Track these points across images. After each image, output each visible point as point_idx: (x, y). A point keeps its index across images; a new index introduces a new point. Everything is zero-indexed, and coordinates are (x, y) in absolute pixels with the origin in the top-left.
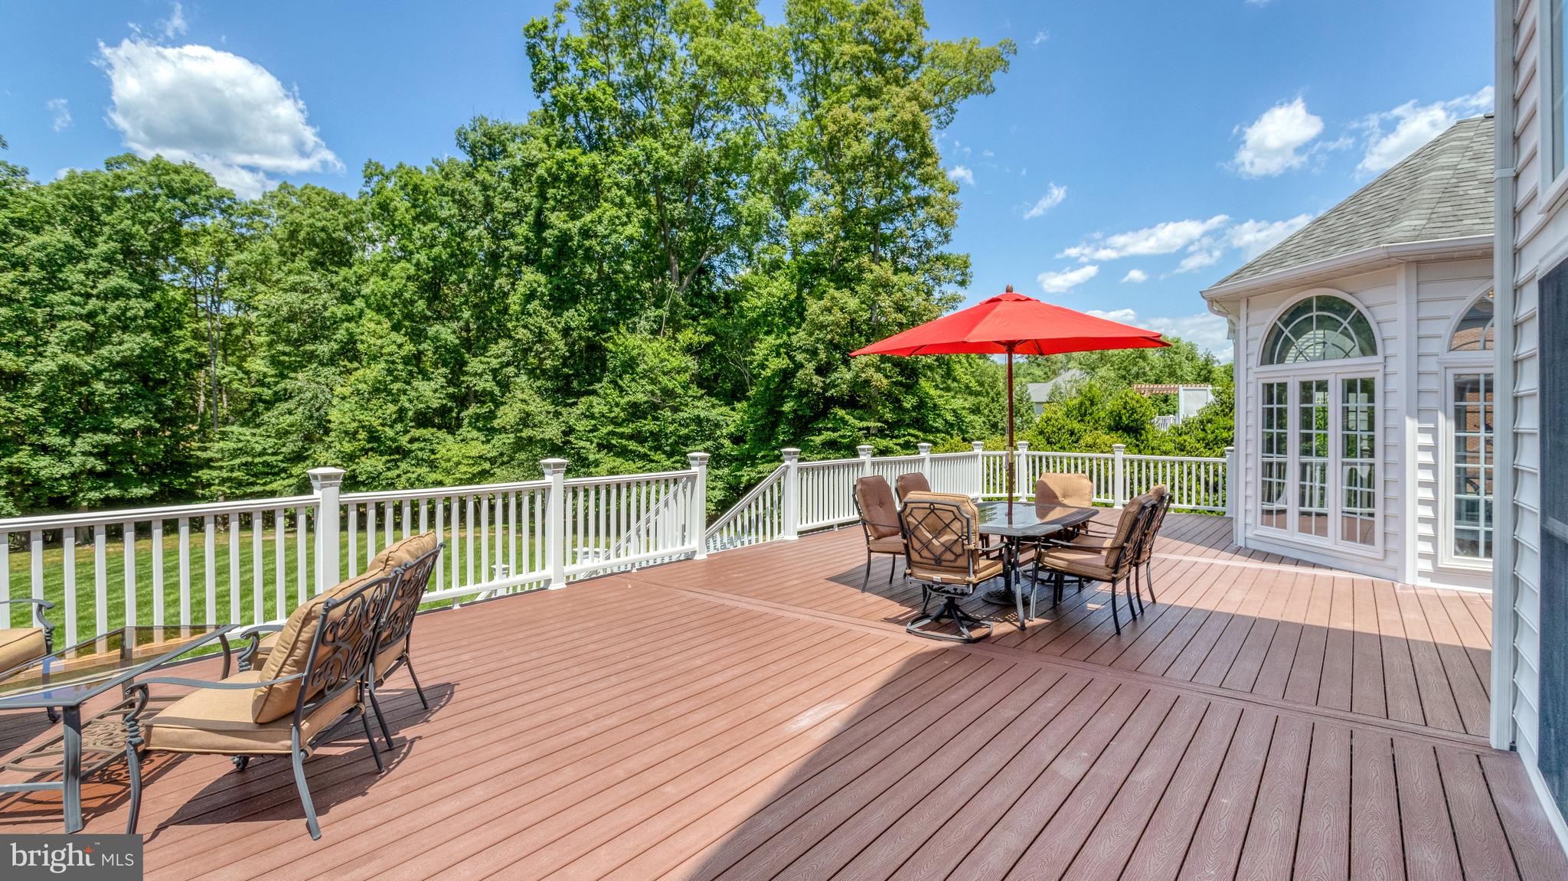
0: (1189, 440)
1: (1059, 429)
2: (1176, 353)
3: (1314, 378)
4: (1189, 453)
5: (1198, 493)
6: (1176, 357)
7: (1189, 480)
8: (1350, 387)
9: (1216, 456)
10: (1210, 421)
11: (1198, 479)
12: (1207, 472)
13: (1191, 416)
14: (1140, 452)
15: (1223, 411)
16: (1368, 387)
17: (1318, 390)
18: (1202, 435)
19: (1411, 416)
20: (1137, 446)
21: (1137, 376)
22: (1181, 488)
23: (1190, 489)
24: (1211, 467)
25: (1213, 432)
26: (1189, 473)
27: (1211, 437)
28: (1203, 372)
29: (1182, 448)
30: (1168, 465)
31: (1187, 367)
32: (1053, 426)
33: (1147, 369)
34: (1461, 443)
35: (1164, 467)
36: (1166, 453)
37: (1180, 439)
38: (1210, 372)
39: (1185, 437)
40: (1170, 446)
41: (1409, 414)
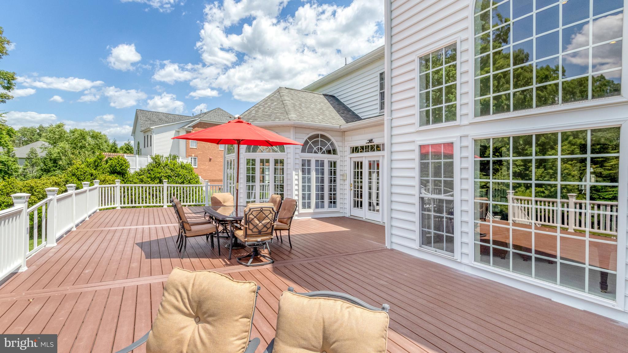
0: (144, 177)
1: (85, 173)
2: (100, 139)
3: (265, 158)
4: (145, 183)
5: (149, 199)
6: (100, 140)
7: (146, 194)
8: (276, 162)
9: (156, 184)
10: (152, 170)
11: (149, 194)
12: (153, 190)
13: (143, 167)
14: (125, 183)
15: (156, 166)
16: (282, 162)
17: (266, 162)
18: (149, 175)
19: (294, 171)
20: (123, 180)
21: (81, 148)
22: (142, 198)
23: (146, 198)
24: (154, 188)
25: (154, 174)
26: (146, 191)
27: (153, 176)
28: (113, 148)
29: (142, 181)
30: (137, 188)
31: (105, 146)
32: (81, 171)
33: (87, 145)
34: (303, 178)
35: (135, 189)
36: (135, 183)
37: (141, 177)
38: (116, 148)
39: (143, 176)
40: (137, 181)
41: (294, 170)
